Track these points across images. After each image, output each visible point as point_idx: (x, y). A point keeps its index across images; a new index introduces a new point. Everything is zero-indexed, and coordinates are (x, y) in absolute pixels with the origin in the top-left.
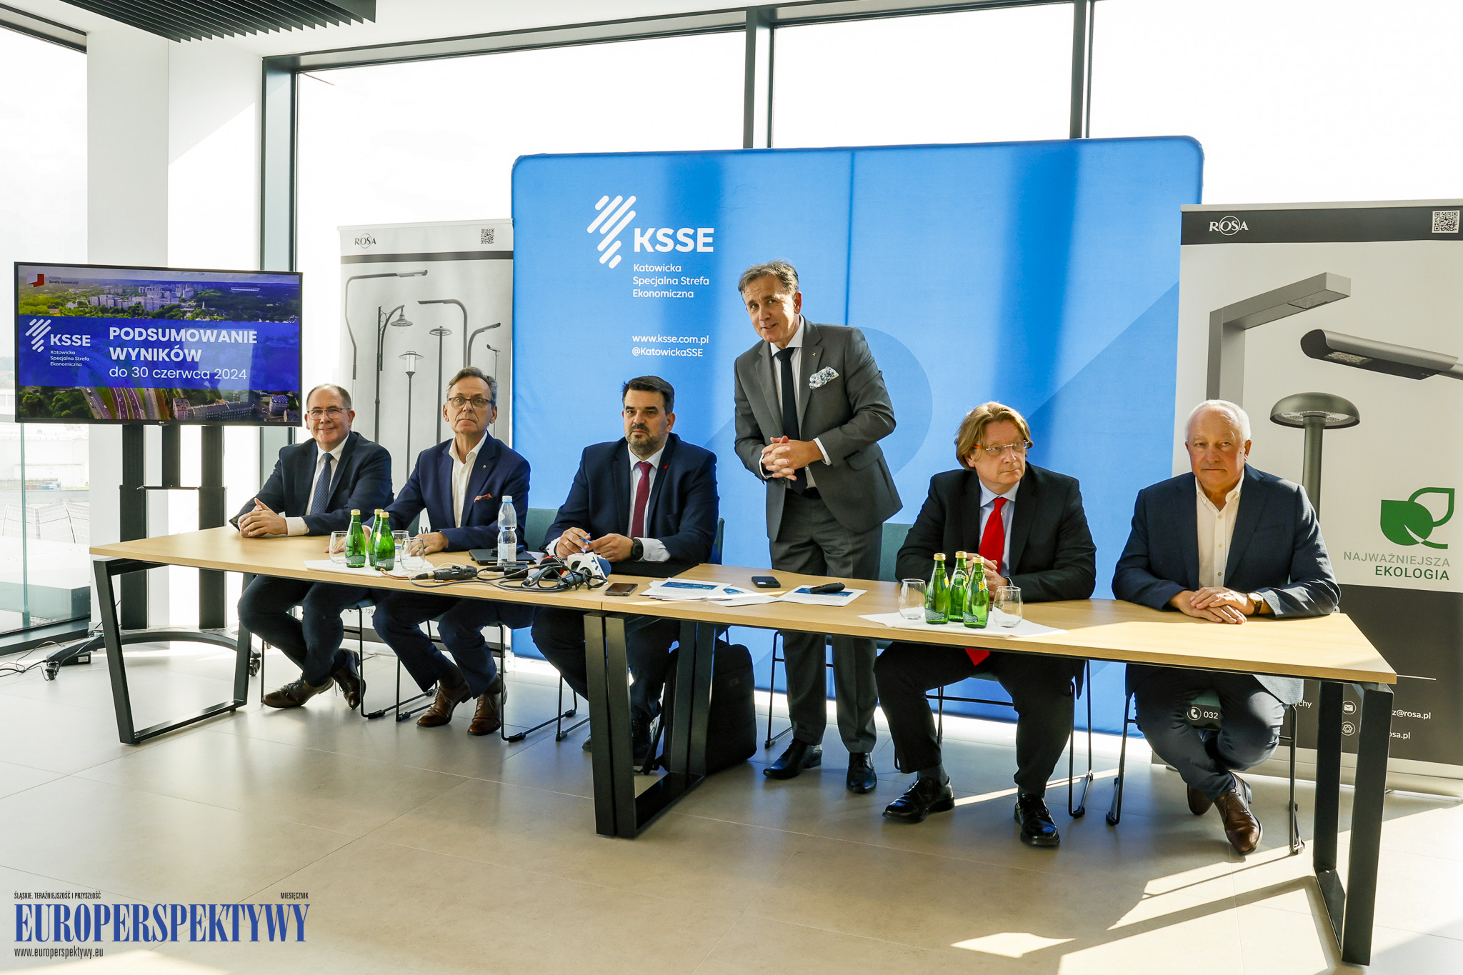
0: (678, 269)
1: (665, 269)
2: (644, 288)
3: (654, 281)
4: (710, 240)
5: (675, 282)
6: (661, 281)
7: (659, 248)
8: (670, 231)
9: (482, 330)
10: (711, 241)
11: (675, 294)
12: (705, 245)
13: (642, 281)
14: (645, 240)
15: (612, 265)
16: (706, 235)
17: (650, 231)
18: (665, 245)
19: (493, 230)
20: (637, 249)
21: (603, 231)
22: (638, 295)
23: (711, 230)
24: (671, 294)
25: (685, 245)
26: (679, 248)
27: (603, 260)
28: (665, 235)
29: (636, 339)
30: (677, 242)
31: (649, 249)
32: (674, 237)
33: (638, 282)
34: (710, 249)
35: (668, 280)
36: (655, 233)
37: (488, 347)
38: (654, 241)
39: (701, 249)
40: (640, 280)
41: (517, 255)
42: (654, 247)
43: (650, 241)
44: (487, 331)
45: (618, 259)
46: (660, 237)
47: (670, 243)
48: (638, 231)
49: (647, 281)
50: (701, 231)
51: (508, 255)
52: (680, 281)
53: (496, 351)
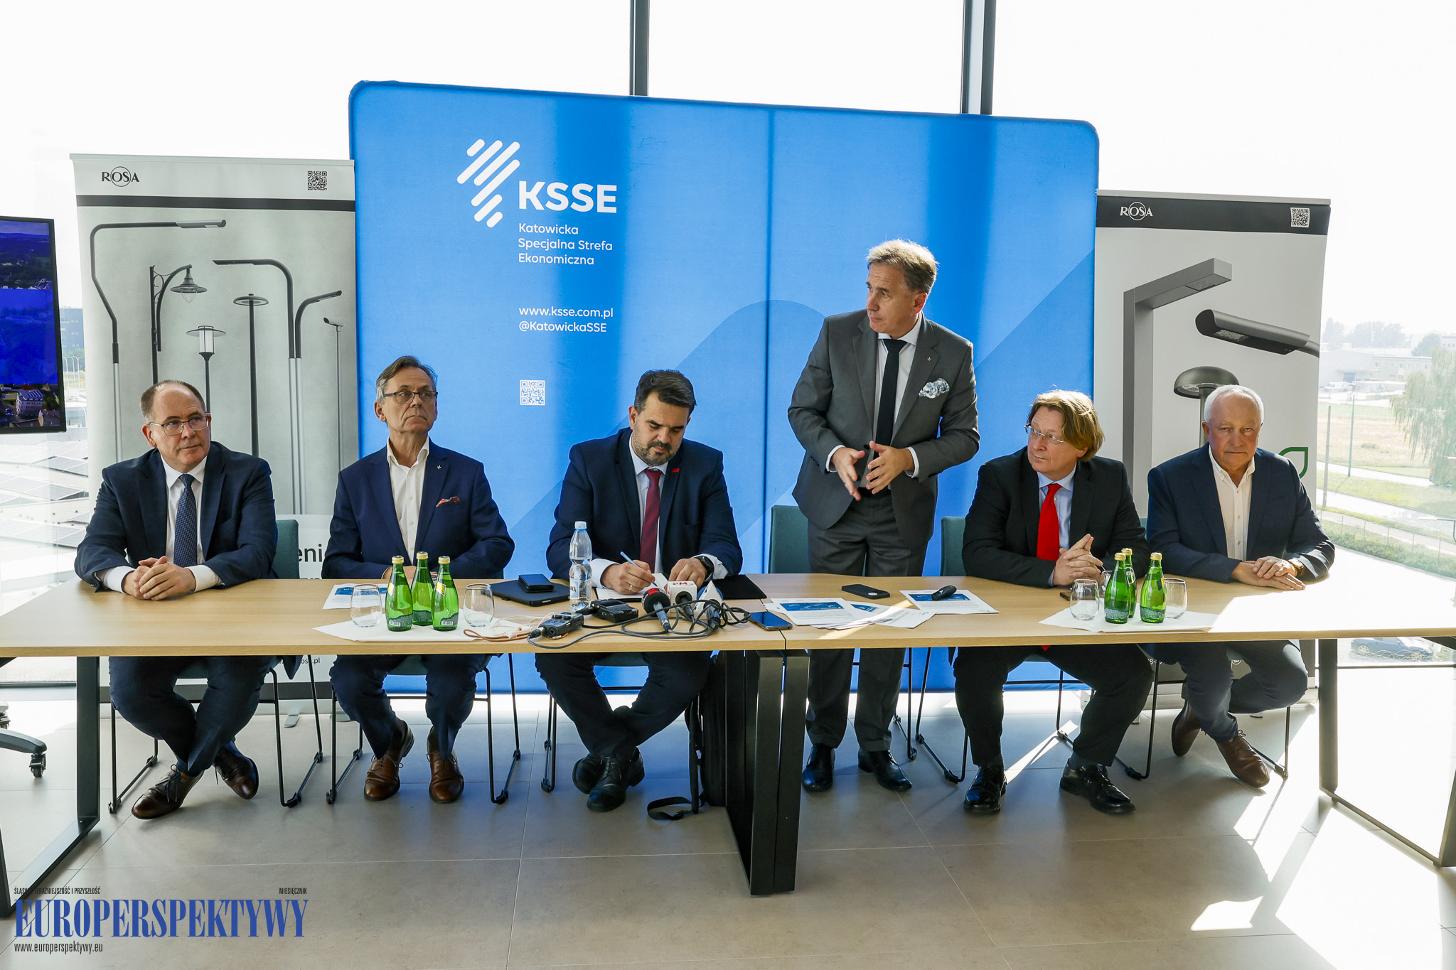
0: (575, 231)
1: (559, 230)
2: (533, 252)
3: (544, 245)
4: (612, 199)
5: (571, 246)
6: (553, 245)
7: (550, 205)
8: (564, 187)
9: (316, 300)
10: (614, 201)
12: (607, 204)
13: (529, 244)
14: (533, 196)
15: (491, 223)
16: (607, 193)
17: (539, 185)
18: (558, 202)
19: (325, 174)
21: (478, 181)
22: (525, 259)
23: (613, 188)
24: (567, 260)
26: (575, 206)
27: (479, 217)
28: (558, 191)
29: (523, 311)
30: (572, 199)
32: (568, 194)
33: (524, 244)
34: (613, 210)
35: (562, 243)
37: (326, 321)
38: (543, 196)
39: (601, 209)
40: (527, 242)
41: (362, 205)
43: (538, 196)
44: (322, 301)
45: (498, 217)
46: (551, 190)
49: (536, 244)
50: (601, 188)
51: (349, 206)
52: (577, 245)
53: (337, 326)
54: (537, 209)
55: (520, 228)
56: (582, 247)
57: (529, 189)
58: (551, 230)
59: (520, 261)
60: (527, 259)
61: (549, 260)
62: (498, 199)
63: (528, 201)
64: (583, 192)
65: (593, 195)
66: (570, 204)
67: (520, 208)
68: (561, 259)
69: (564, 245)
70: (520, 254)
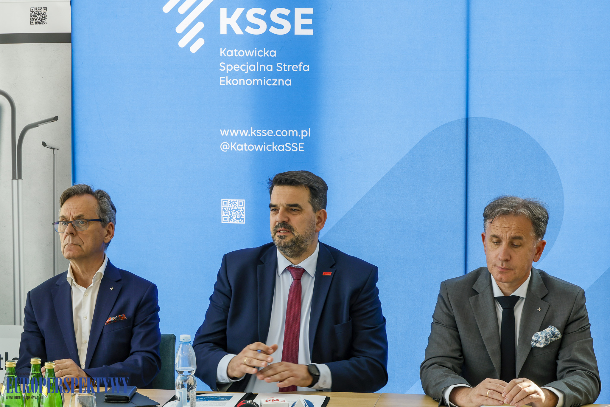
1: (257, 53)
2: (232, 75)
3: (244, 68)
4: (309, 21)
5: (269, 68)
6: (252, 68)
7: (249, 30)
8: (262, 12)
9: (35, 125)
10: (311, 23)
11: (269, 82)
12: (304, 27)
13: (230, 68)
14: (233, 21)
15: (194, 49)
16: (304, 16)
17: (239, 11)
18: (257, 27)
19: (45, 9)
20: (223, 31)
21: (182, 10)
22: (225, 83)
23: (310, 11)
24: (265, 82)
25: (281, 27)
27: (182, 43)
28: (257, 16)
29: (224, 133)
30: (270, 23)
31: (238, 31)
32: (267, 18)
33: (225, 68)
34: (310, 32)
35: (261, 66)
36: (244, 14)
37: (44, 144)
38: (243, 22)
39: (298, 31)
40: (227, 66)
41: (76, 38)
42: (243, 29)
43: (238, 22)
44: (41, 127)
45: (201, 42)
46: (250, 16)
47: (263, 25)
48: (223, 11)
49: (236, 67)
50: (298, 12)
51: (66, 38)
52: (275, 68)
53: (54, 149)
54: (237, 33)
55: (221, 52)
56: (280, 69)
57: (229, 15)
58: (250, 53)
59: (221, 84)
60: (227, 82)
61: (249, 82)
62: (200, 26)
63: (229, 27)
64: (280, 16)
65: (291, 18)
66: (268, 27)
67: (221, 33)
68: (260, 82)
69: (262, 67)
70: (221, 78)
